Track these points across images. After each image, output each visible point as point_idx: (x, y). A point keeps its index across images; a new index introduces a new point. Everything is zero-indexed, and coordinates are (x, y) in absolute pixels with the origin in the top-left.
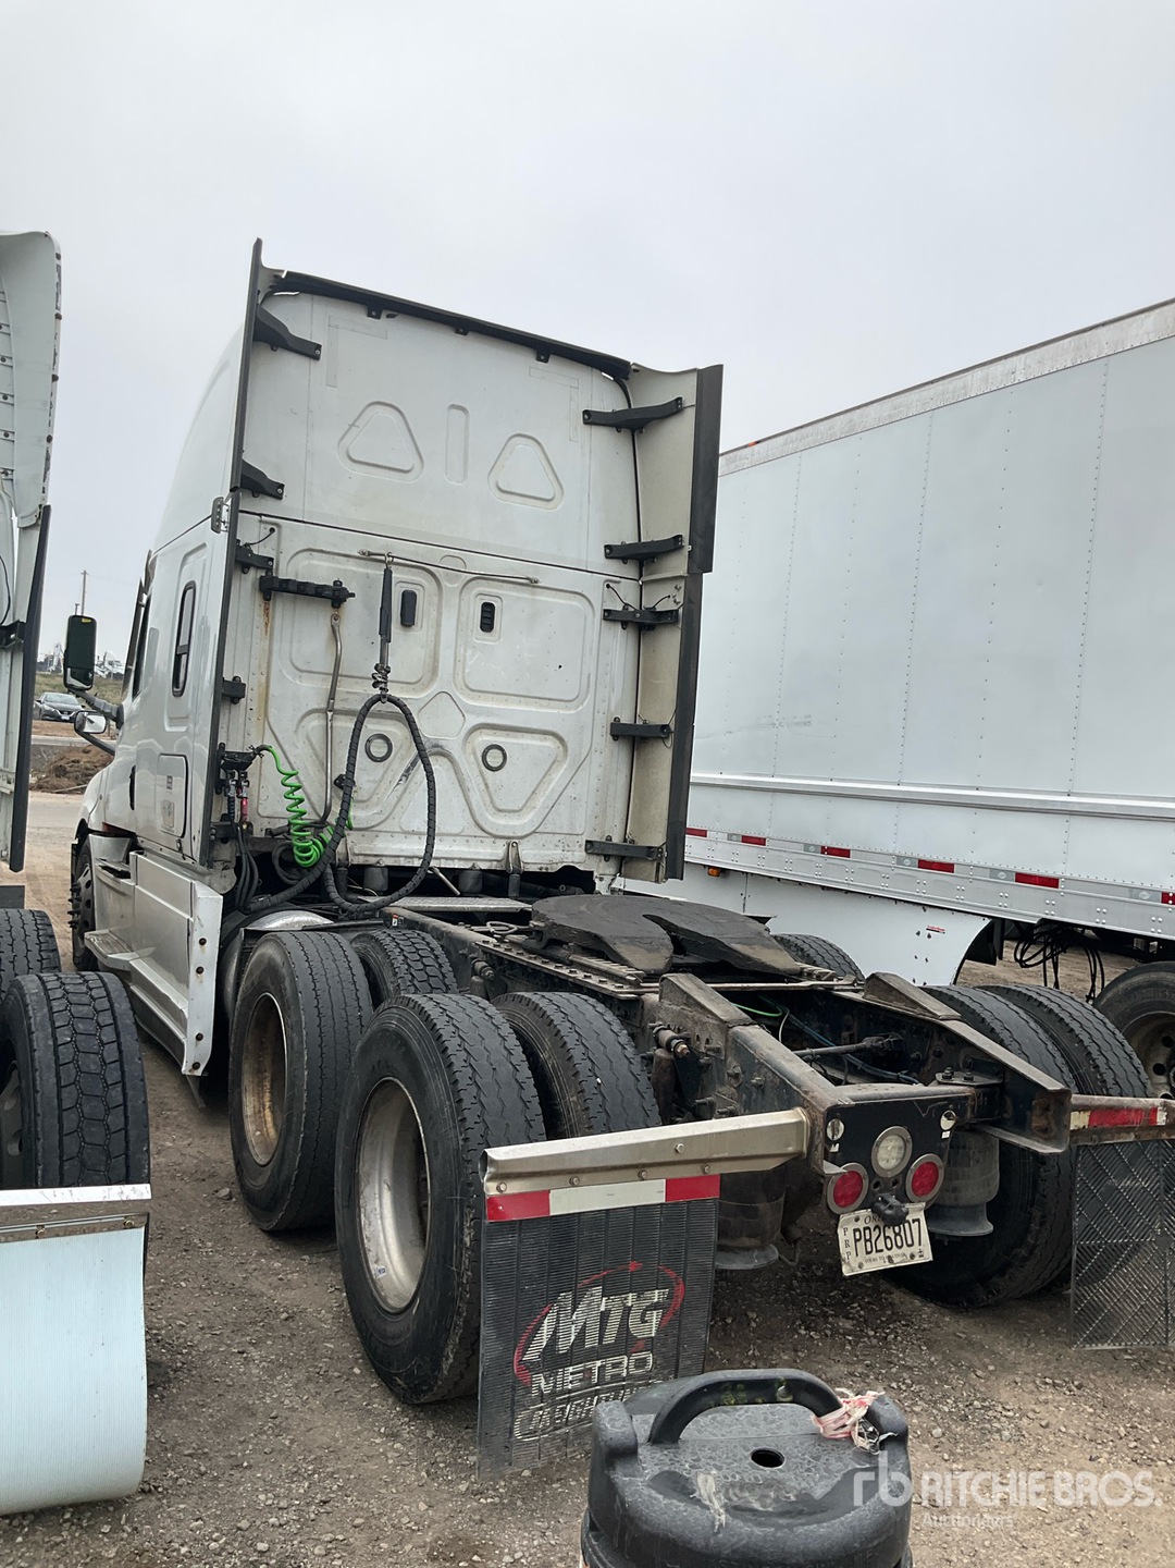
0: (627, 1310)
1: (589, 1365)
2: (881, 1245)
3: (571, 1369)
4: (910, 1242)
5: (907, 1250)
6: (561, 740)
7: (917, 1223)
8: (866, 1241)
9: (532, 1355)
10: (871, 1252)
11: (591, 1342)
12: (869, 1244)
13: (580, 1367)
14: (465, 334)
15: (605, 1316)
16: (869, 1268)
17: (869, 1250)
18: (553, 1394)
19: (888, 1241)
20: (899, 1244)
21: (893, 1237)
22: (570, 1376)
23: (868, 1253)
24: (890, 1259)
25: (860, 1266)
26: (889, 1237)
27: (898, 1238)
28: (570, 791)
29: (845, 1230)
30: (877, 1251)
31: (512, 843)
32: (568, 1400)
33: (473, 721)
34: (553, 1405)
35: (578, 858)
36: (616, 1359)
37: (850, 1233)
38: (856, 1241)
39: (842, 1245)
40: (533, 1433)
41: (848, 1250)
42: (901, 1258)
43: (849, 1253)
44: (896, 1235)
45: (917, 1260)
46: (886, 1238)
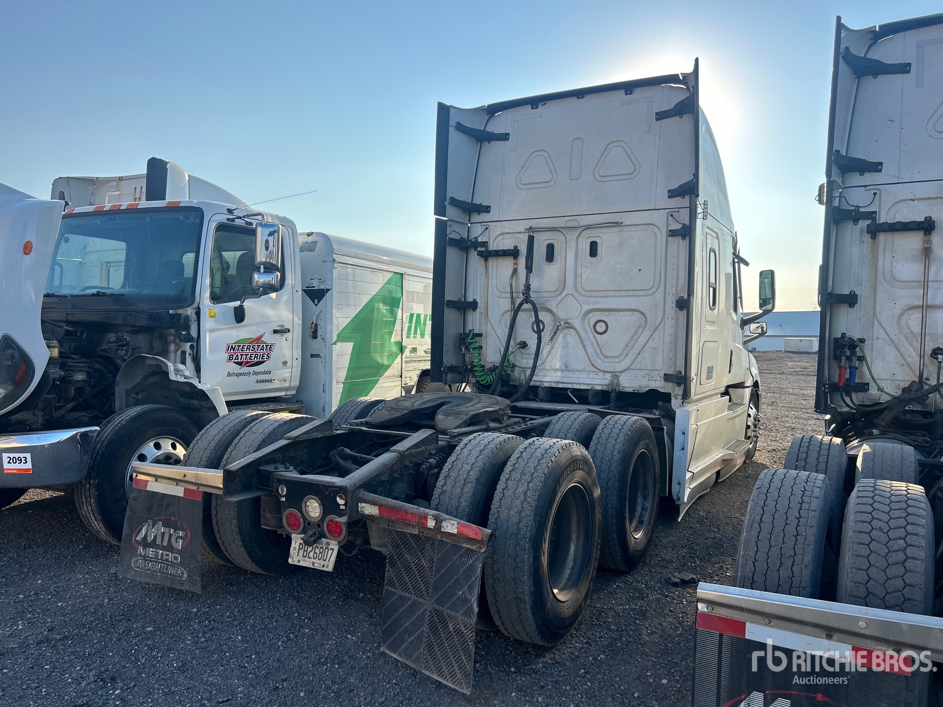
0: (171, 536)
1: (158, 551)
2: (311, 555)
3: (151, 549)
4: (325, 558)
5: (322, 563)
6: (642, 313)
7: (332, 551)
8: (304, 551)
9: (139, 538)
10: (305, 557)
11: (158, 542)
12: (305, 552)
13: (154, 550)
14: (582, 97)
15: (163, 534)
16: (302, 564)
17: (305, 555)
18: (145, 556)
19: (315, 555)
20: (320, 557)
21: (318, 553)
22: (151, 552)
23: (303, 556)
24: (313, 563)
25: (299, 561)
26: (317, 553)
27: (320, 555)
28: (651, 344)
29: (296, 542)
30: (308, 557)
31: (615, 375)
32: (151, 561)
33: (586, 308)
34: (146, 560)
35: (659, 385)
36: (167, 553)
37: (298, 544)
38: (299, 549)
39: (292, 549)
40: (137, 567)
41: (295, 552)
42: (318, 565)
43: (294, 554)
44: (320, 553)
45: (325, 569)
46: (315, 553)
